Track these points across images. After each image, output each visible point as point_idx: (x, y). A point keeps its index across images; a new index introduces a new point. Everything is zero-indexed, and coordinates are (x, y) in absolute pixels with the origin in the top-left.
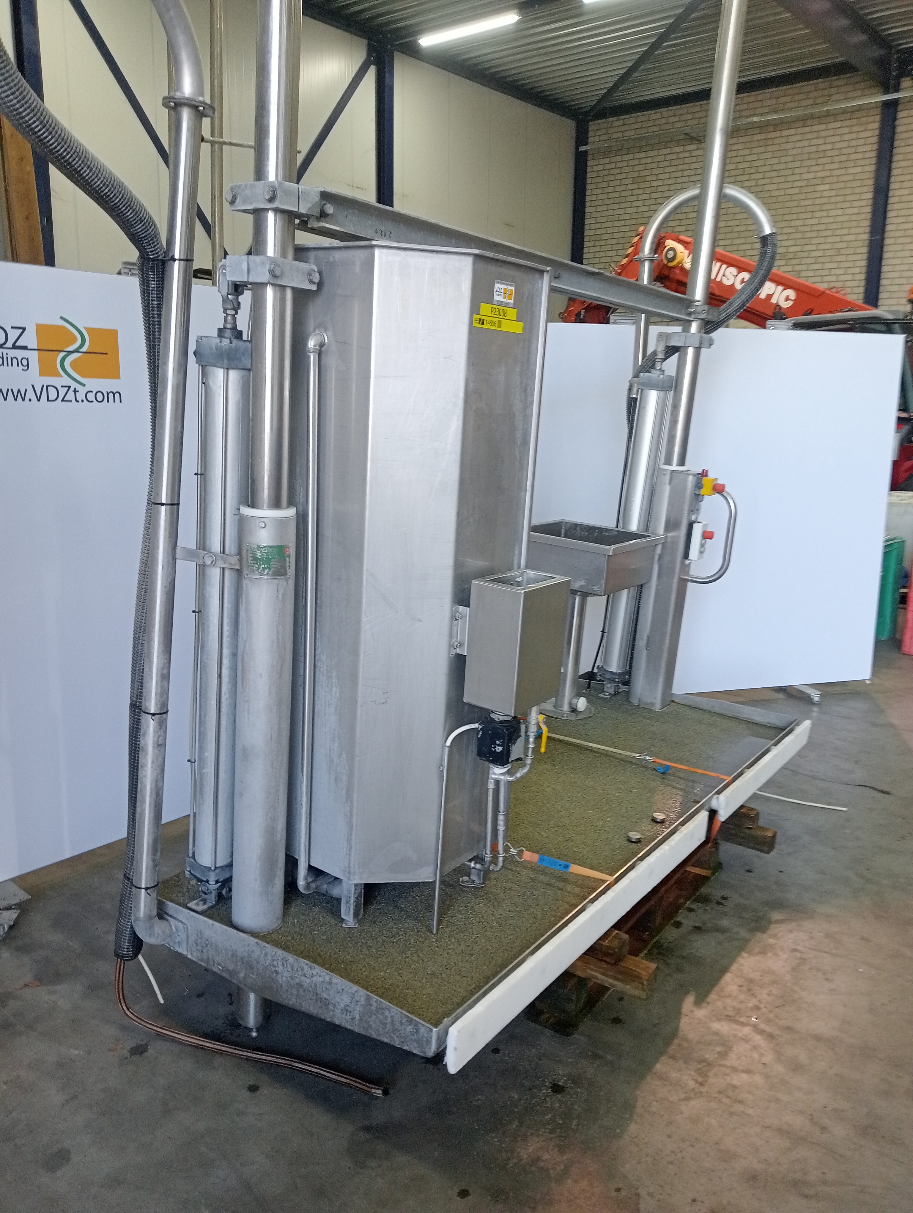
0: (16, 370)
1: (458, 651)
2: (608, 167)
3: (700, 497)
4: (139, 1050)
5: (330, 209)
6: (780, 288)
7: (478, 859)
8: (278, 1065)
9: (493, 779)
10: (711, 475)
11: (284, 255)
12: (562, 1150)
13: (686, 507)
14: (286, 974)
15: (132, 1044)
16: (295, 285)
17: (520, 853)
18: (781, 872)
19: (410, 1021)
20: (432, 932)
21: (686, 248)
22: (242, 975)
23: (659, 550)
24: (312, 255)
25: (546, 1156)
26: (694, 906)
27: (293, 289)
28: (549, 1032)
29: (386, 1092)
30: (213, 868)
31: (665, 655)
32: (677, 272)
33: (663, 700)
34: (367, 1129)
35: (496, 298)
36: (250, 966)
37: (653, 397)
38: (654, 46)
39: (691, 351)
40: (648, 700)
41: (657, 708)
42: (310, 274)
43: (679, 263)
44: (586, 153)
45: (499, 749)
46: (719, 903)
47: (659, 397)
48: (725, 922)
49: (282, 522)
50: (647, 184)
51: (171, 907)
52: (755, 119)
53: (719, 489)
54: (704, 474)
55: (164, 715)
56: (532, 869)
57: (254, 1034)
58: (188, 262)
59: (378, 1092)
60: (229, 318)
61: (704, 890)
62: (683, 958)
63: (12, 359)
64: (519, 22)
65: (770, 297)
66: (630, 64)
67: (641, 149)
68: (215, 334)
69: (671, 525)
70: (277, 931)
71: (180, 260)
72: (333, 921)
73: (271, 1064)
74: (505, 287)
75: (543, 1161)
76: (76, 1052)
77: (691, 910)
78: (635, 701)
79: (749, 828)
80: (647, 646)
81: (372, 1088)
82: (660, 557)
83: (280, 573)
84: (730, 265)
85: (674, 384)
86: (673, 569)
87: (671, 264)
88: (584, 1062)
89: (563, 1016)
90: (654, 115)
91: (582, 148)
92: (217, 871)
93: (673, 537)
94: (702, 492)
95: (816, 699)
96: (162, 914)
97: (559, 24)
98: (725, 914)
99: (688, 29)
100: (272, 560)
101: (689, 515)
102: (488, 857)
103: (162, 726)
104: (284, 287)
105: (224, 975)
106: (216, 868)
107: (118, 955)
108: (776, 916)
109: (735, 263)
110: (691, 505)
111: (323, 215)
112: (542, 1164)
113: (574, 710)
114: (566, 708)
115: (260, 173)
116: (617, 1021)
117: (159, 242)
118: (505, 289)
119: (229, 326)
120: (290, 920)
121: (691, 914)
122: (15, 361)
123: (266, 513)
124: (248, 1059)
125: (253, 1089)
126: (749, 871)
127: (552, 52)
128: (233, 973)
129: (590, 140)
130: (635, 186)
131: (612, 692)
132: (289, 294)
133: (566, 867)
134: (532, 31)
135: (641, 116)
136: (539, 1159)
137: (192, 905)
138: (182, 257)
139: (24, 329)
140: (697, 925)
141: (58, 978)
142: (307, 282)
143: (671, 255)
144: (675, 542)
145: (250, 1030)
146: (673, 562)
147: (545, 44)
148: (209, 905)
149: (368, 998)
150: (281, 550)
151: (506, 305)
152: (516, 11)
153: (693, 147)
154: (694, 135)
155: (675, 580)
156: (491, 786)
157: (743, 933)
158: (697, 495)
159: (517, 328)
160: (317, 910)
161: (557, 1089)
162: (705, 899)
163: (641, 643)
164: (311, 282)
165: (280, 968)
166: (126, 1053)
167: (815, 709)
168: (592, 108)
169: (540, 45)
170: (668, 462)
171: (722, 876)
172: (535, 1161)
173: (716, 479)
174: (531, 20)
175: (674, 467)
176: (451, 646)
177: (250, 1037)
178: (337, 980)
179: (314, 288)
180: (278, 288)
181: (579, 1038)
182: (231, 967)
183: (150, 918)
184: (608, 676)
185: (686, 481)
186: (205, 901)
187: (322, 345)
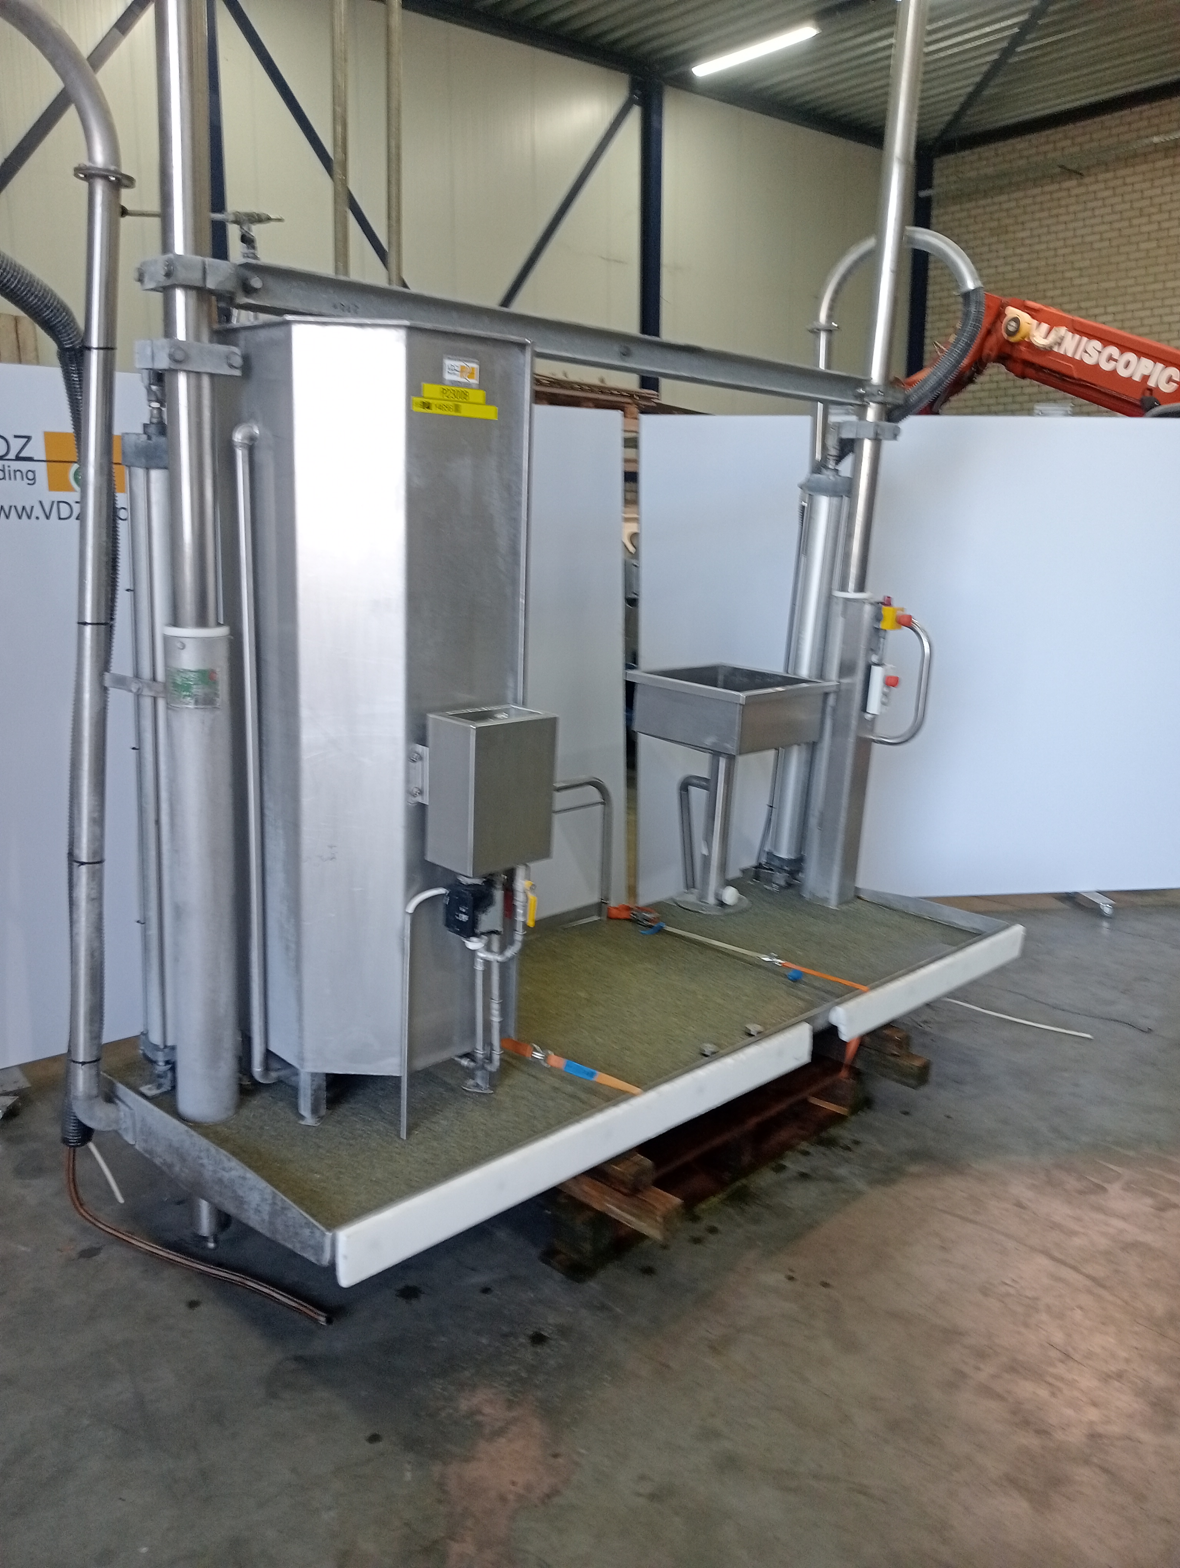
0: (20, 484)
1: (419, 799)
2: (958, 216)
3: (882, 634)
4: (89, 1253)
5: (256, 282)
6: (1160, 366)
7: (469, 1056)
8: (231, 1283)
9: (482, 958)
10: (896, 603)
11: (198, 338)
12: (510, 1405)
13: (863, 646)
14: (211, 1168)
15: (85, 1245)
16: (209, 371)
17: (546, 1058)
18: (948, 1117)
19: (308, 1224)
20: (399, 1136)
21: (1033, 317)
22: (177, 1169)
23: (831, 700)
24: (242, 336)
25: (487, 1410)
26: (811, 1149)
27: (212, 376)
28: (558, 1276)
29: (329, 1321)
30: (162, 1047)
31: (841, 837)
32: (1023, 348)
33: (841, 894)
34: (298, 1359)
35: (448, 377)
36: (183, 1159)
37: (824, 504)
38: (1007, 53)
39: (867, 446)
40: (821, 894)
41: (833, 904)
42: (228, 358)
43: (1023, 338)
44: (928, 201)
45: (464, 918)
46: (848, 1149)
47: (830, 504)
48: (842, 1171)
49: (207, 644)
50: (1011, 236)
51: (122, 1090)
52: (1156, 139)
53: (906, 622)
54: (888, 602)
55: (97, 866)
56: (562, 1079)
57: (211, 1245)
58: (109, 352)
59: (322, 1320)
60: (155, 412)
61: (834, 1131)
62: (768, 1207)
63: (15, 471)
64: (816, 38)
65: (1146, 378)
66: (978, 79)
67: (1001, 190)
68: (140, 430)
69: (846, 669)
70: (224, 1123)
71: (98, 348)
72: (292, 1117)
73: (224, 1281)
74: (462, 364)
75: (483, 1415)
76: (23, 1249)
77: (806, 1153)
78: (806, 895)
79: (895, 1055)
80: (821, 824)
81: (319, 1315)
82: (834, 710)
83: (207, 702)
84: (1091, 336)
85: (848, 489)
86: (848, 726)
87: (1013, 340)
88: (584, 1312)
89: (575, 1257)
90: (1020, 144)
91: (923, 194)
92: (166, 1050)
93: (848, 684)
94: (883, 625)
95: (1107, 910)
96: (110, 1097)
97: (876, 34)
98: (847, 1161)
99: (1047, 26)
100: (195, 686)
101: (867, 655)
102: (480, 1053)
103: (97, 879)
104: (198, 374)
105: (164, 1168)
106: (166, 1047)
107: (65, 1141)
108: (914, 1168)
109: (1098, 335)
110: (870, 641)
111: (248, 290)
112: (479, 1418)
113: (722, 904)
114: (711, 900)
115: (166, 244)
116: (648, 1271)
117: (77, 328)
118: (462, 367)
119: (155, 421)
120: (245, 1112)
121: (802, 1158)
122: (18, 474)
123: (188, 632)
124: (202, 1273)
125: (193, 1304)
126: (906, 1113)
127: (872, 71)
128: (170, 1166)
129: (936, 182)
130: (994, 239)
131: (783, 883)
132: (206, 382)
133: (592, 1075)
134: (840, 47)
135: (1003, 147)
136: (480, 1412)
137: (144, 1089)
138: (102, 346)
139: (29, 438)
140: (804, 1171)
141: (39, 1171)
142: (226, 367)
143: (1012, 327)
144: (850, 691)
145: (205, 1239)
146: (848, 716)
147: (861, 61)
148: (163, 1090)
149: (274, 1196)
150: (207, 677)
151: (468, 386)
152: (812, 22)
153: (1074, 183)
154: (1073, 167)
155: (851, 740)
156: (479, 967)
157: (861, 1185)
158: (877, 630)
159: (490, 413)
160: (281, 1104)
161: (538, 1339)
162: (830, 1143)
163: (813, 821)
164: (231, 366)
165: (205, 1161)
166: (74, 1254)
167: (1105, 924)
168: (937, 139)
169: (855, 63)
170: (843, 588)
171: (866, 1117)
172: (473, 1413)
173: (902, 610)
174: (837, 32)
175: (851, 594)
176: (409, 793)
177: (205, 1248)
178: (251, 1175)
179: (237, 373)
180: (192, 376)
181: (593, 1286)
182: (169, 1160)
183: (90, 1098)
184: (777, 863)
185: (861, 610)
186: (159, 1086)
187: (252, 438)
